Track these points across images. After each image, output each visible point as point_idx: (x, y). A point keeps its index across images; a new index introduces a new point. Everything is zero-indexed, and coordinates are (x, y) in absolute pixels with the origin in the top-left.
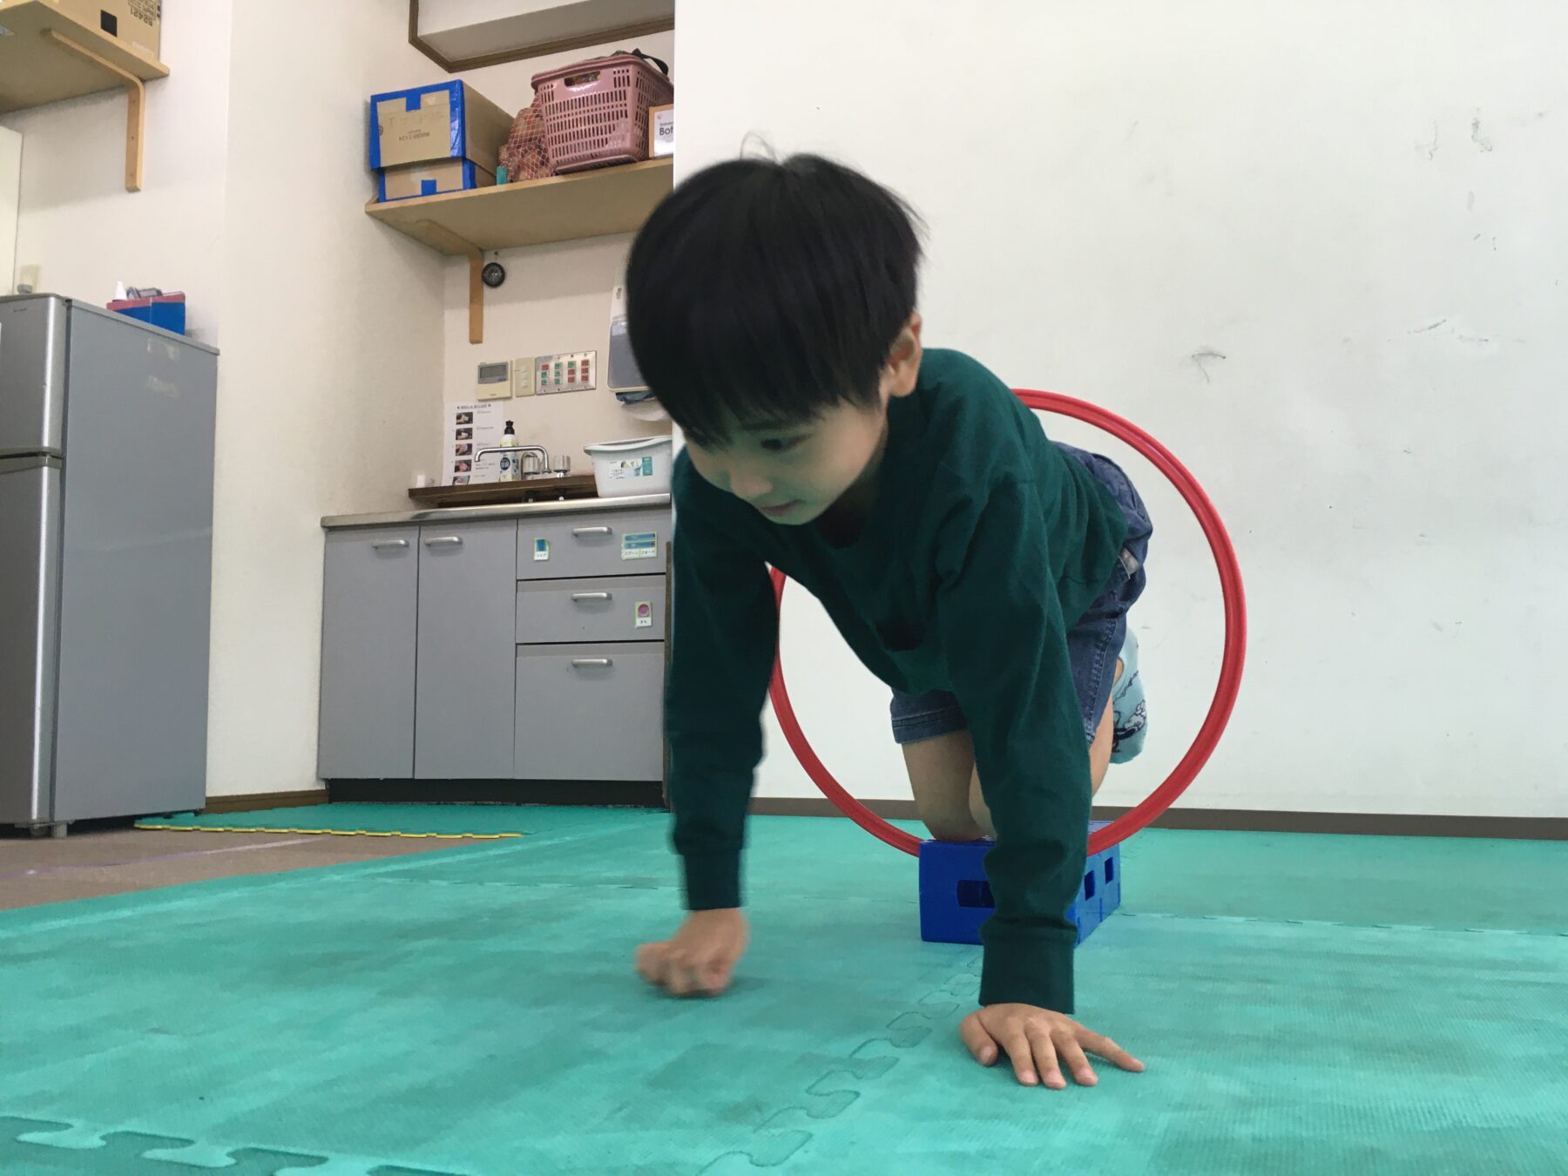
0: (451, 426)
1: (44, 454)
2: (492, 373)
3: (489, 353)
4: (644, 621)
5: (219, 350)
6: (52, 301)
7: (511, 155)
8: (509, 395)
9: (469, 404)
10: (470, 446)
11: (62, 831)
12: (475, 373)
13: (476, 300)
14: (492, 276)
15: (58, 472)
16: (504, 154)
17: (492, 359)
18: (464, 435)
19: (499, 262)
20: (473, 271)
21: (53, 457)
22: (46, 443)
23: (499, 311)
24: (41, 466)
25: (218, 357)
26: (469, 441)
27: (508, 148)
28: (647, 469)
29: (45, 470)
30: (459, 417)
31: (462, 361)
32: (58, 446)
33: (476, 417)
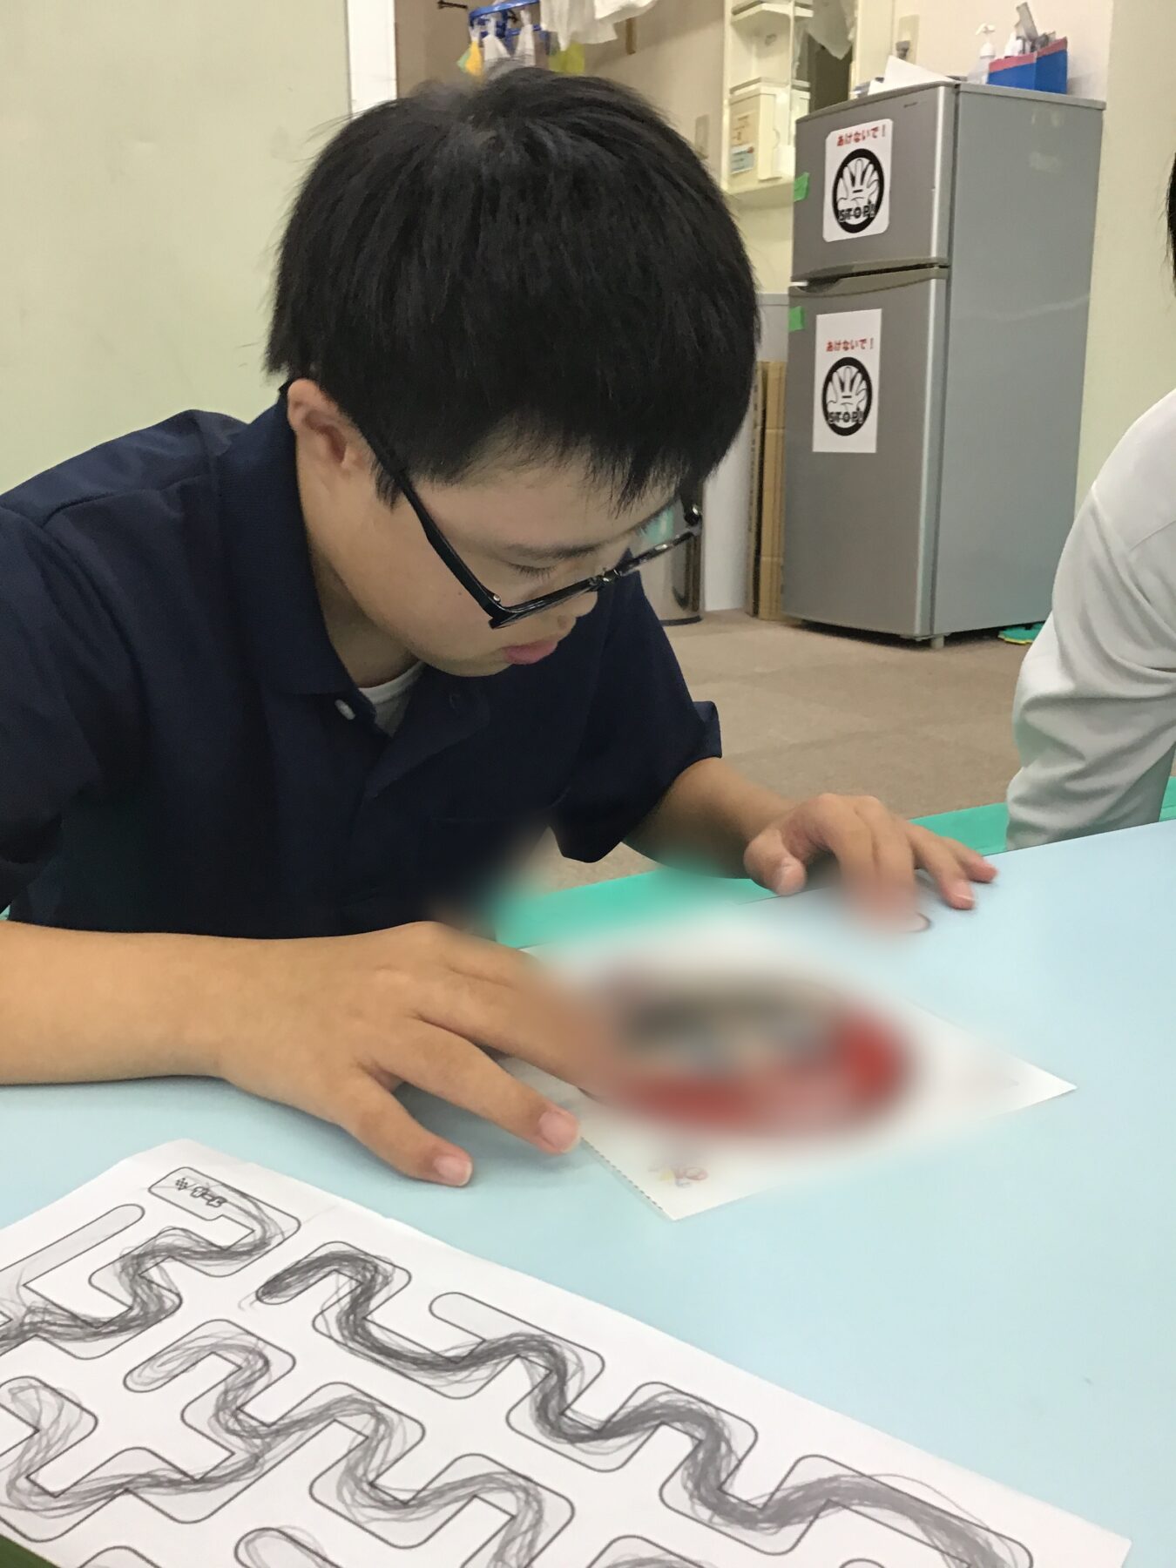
1: (931, 265)
5: (1104, 104)
6: (942, 89)
11: (939, 642)
15: (944, 282)
21: (941, 267)
22: (934, 254)
24: (929, 279)
25: (1104, 112)
29: (933, 282)
32: (945, 255)
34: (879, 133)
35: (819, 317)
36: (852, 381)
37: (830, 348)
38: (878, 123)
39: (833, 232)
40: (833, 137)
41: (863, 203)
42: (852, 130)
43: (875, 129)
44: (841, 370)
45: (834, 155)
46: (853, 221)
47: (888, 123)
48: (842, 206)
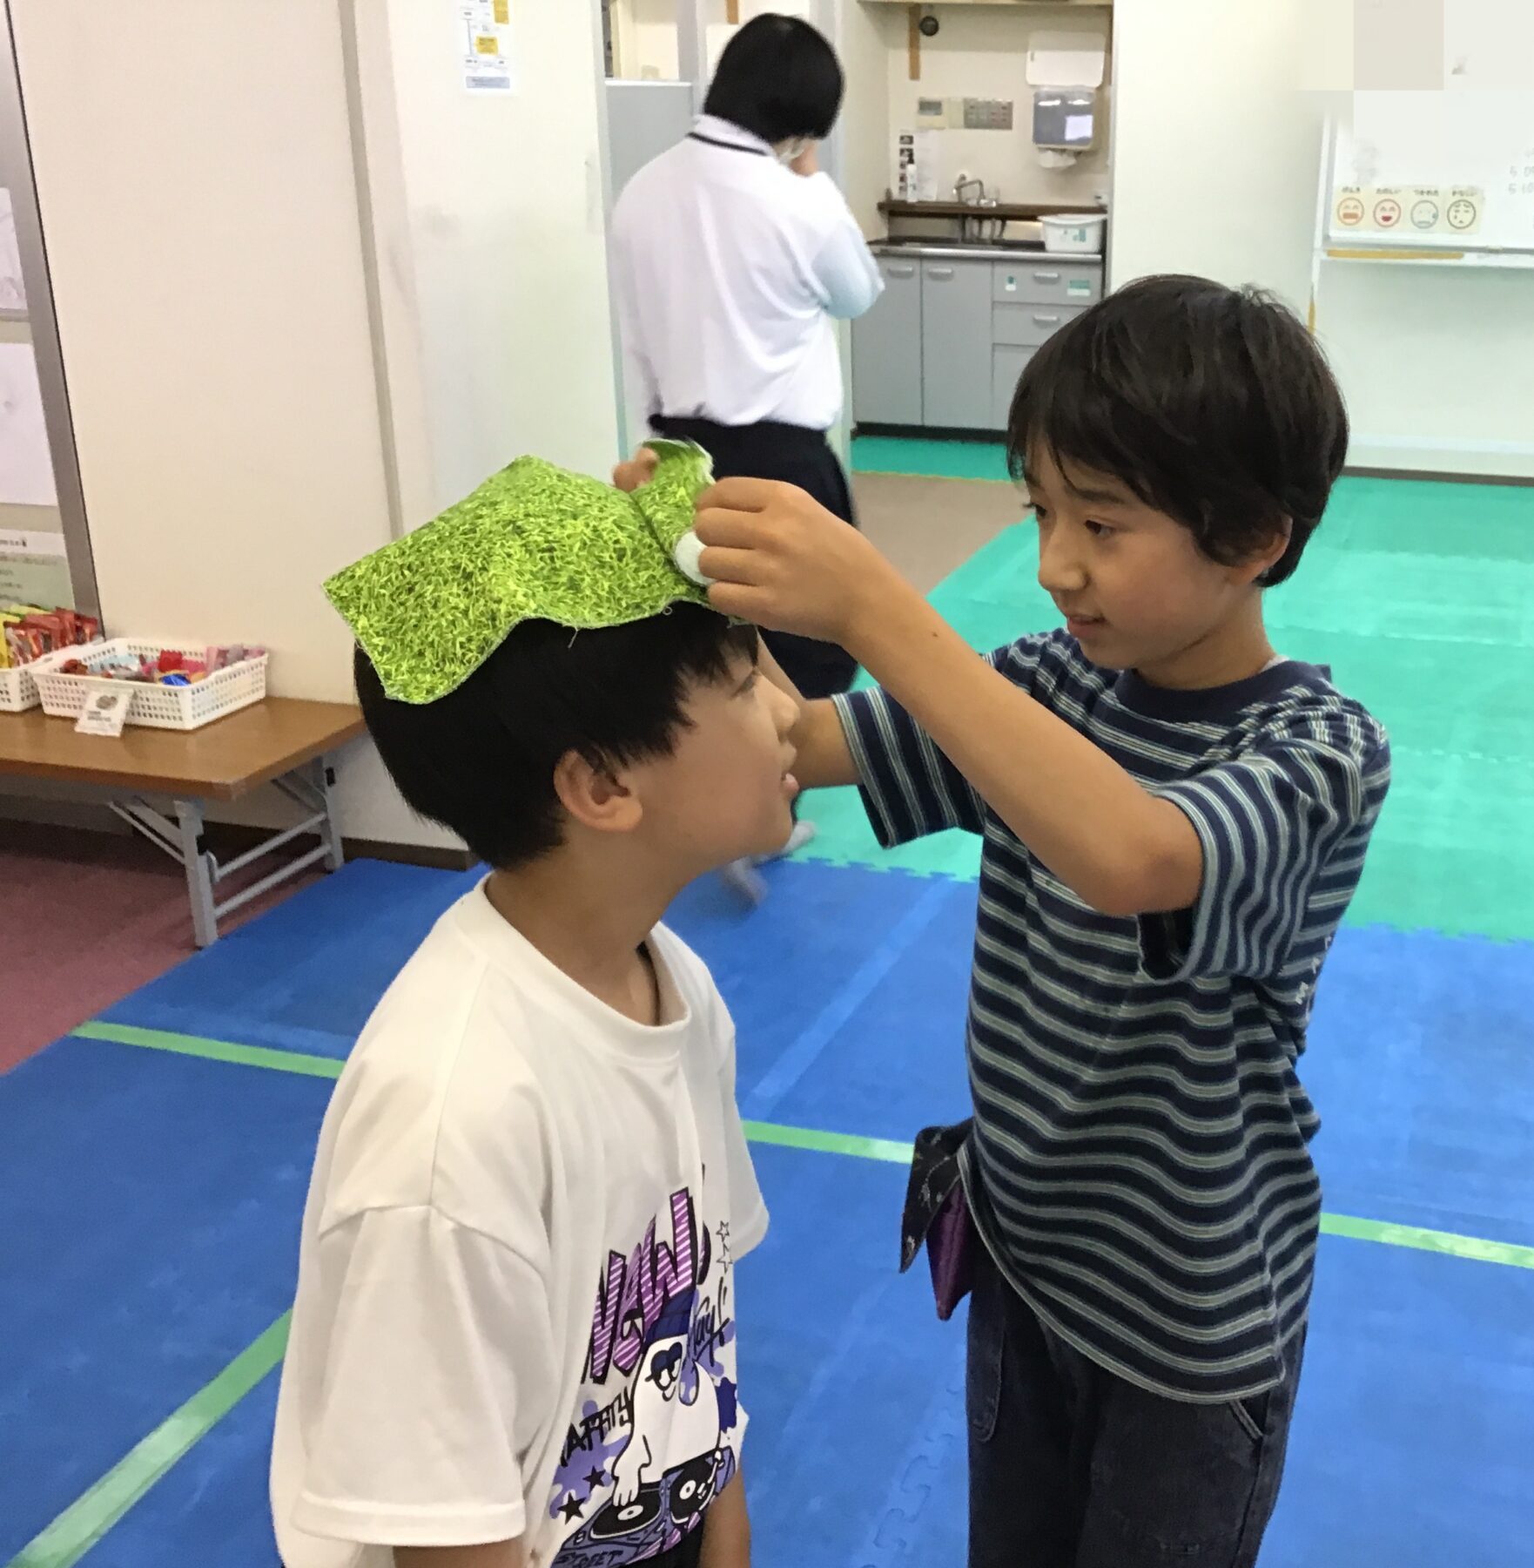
0: (896, 146)
2: (928, 107)
3: (928, 88)
8: (940, 125)
9: (910, 128)
12: (915, 107)
13: (914, 46)
14: (926, 27)
17: (929, 95)
18: (905, 153)
19: (936, 16)
20: (911, 23)
23: (933, 56)
30: (902, 138)
31: (904, 95)
33: (915, 140)
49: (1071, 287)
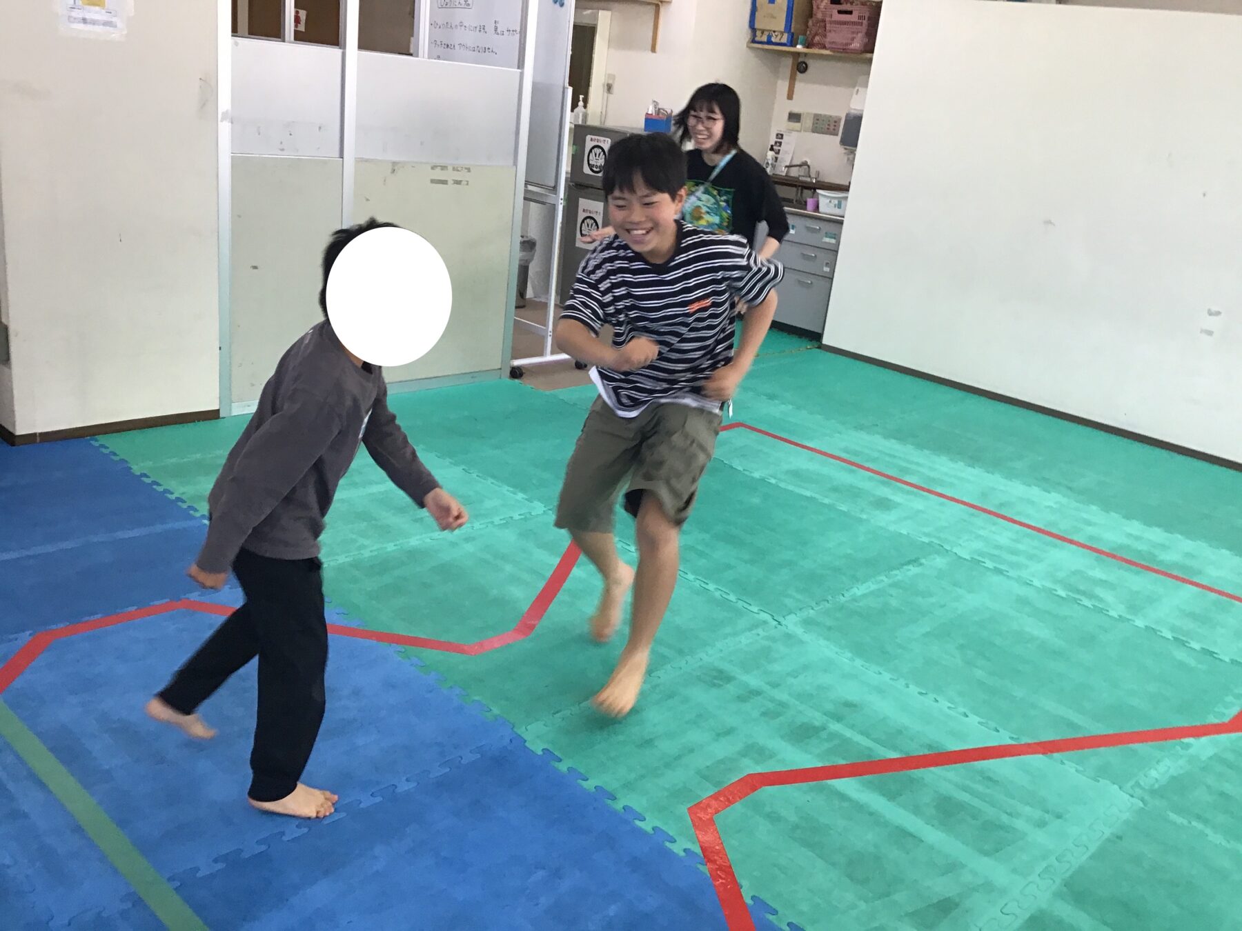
0: (773, 140)
2: (794, 117)
3: (795, 106)
4: (827, 269)
7: (813, 25)
8: (799, 129)
9: (782, 130)
10: (779, 150)
12: (787, 115)
13: (793, 78)
14: (801, 67)
16: (810, 23)
17: (796, 110)
18: (778, 144)
19: (806, 61)
20: (793, 63)
23: (802, 86)
26: (779, 148)
27: (813, 21)
28: (839, 206)
30: (777, 135)
31: (783, 107)
33: (784, 137)
34: (606, 142)
35: (580, 199)
36: (592, 225)
37: (584, 211)
38: (607, 139)
39: (587, 170)
40: (588, 137)
41: (599, 164)
42: (597, 137)
43: (604, 141)
44: (588, 220)
45: (589, 144)
46: (595, 169)
47: (610, 140)
48: (591, 162)
49: (826, 237)
